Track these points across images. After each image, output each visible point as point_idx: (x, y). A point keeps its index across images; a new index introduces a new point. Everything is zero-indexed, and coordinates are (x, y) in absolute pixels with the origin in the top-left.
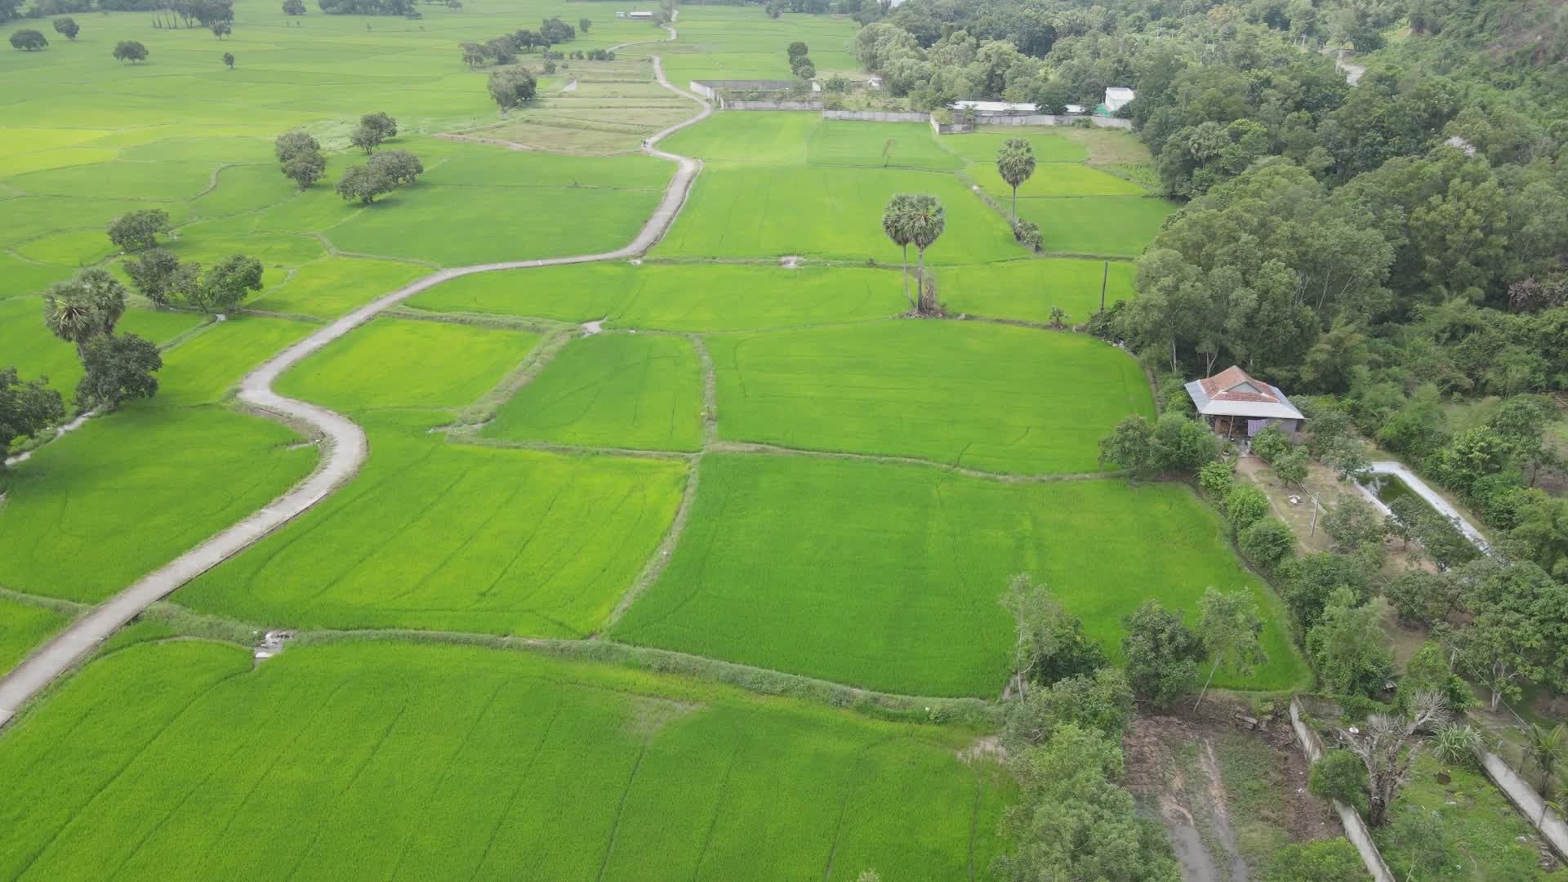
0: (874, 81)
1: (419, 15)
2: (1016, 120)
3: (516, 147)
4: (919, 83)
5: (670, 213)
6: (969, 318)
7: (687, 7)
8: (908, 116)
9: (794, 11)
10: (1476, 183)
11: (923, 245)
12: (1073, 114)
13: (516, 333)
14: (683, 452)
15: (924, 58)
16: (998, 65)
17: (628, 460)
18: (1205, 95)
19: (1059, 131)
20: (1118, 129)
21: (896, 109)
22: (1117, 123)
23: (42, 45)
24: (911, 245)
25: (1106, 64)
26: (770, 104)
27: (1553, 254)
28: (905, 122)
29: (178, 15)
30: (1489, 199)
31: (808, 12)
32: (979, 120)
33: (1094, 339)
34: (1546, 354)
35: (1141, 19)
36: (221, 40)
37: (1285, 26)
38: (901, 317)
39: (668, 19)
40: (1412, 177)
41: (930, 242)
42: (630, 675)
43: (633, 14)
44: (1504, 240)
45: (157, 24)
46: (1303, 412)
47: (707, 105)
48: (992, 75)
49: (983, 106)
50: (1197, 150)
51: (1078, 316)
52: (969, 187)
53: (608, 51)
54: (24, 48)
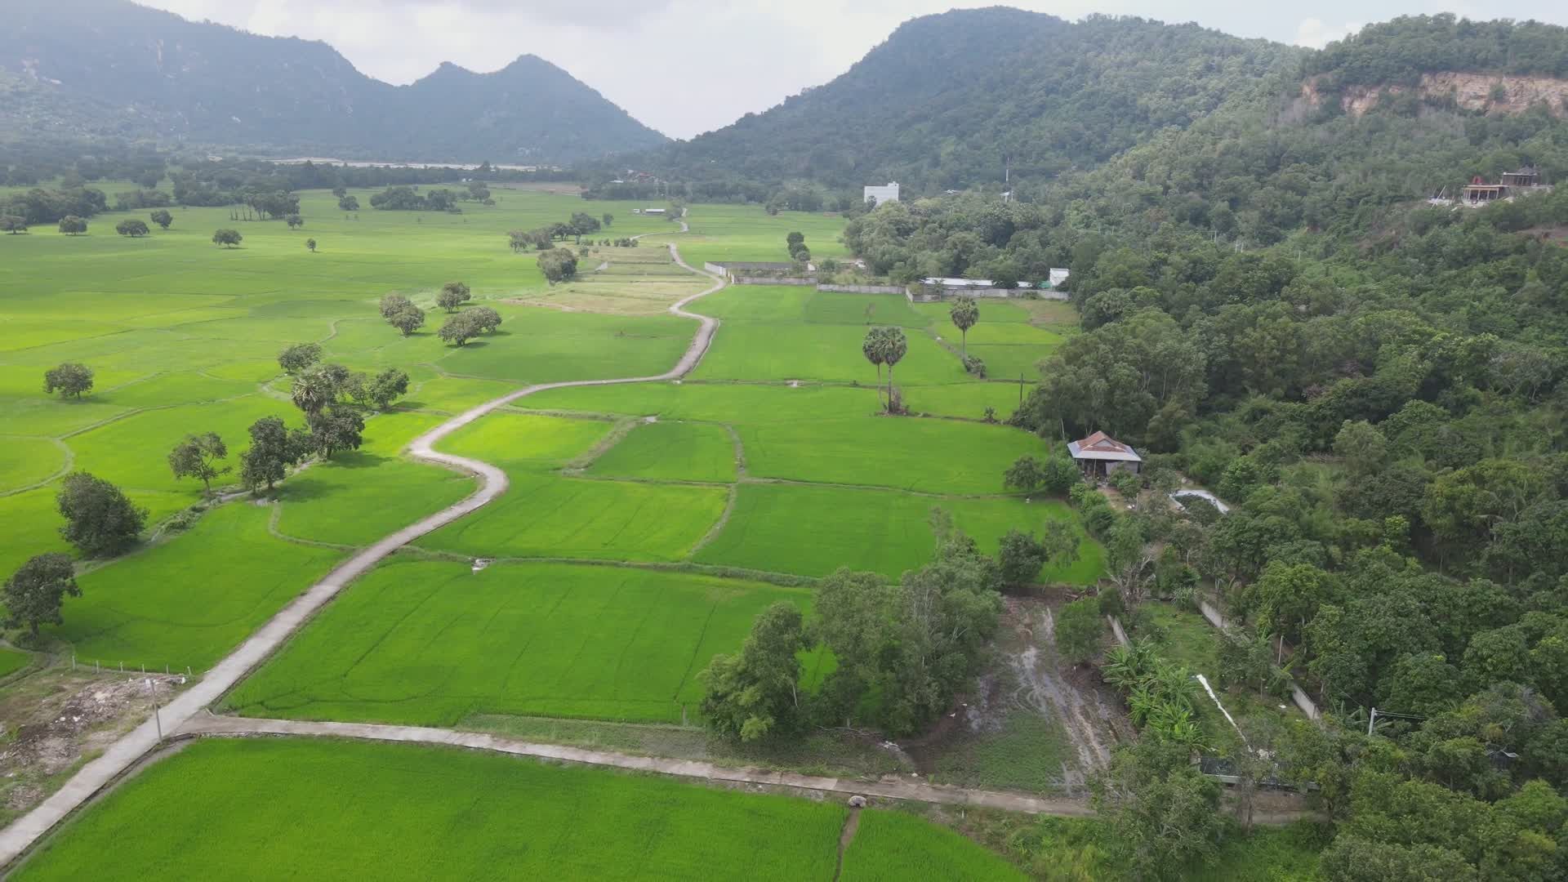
0: (860, 264)
1: (459, 211)
2: (977, 293)
3: (567, 309)
4: (898, 264)
5: (699, 353)
6: (925, 415)
7: (695, 206)
8: (887, 289)
9: (790, 209)
10: (1274, 320)
11: (892, 363)
12: (1023, 288)
13: (596, 422)
14: (726, 483)
15: (902, 245)
16: (963, 251)
17: (687, 486)
18: (1115, 269)
19: (1011, 301)
20: (1059, 300)
21: (878, 284)
22: (1057, 295)
23: (144, 232)
24: (884, 365)
25: (1053, 250)
26: (773, 280)
27: (1329, 369)
28: (886, 294)
29: (253, 209)
30: (1284, 329)
31: (804, 210)
32: (945, 292)
33: (1015, 428)
34: (1312, 427)
35: (1088, 217)
36: (293, 230)
37: (1207, 224)
38: (876, 414)
39: (679, 214)
40: (1234, 316)
41: (896, 361)
42: (703, 579)
43: (647, 210)
44: (1295, 358)
45: (234, 217)
46: (1142, 458)
47: (719, 280)
48: (958, 259)
49: (949, 281)
50: (1108, 309)
51: (1004, 413)
52: (934, 338)
53: (631, 239)
54: (129, 235)
